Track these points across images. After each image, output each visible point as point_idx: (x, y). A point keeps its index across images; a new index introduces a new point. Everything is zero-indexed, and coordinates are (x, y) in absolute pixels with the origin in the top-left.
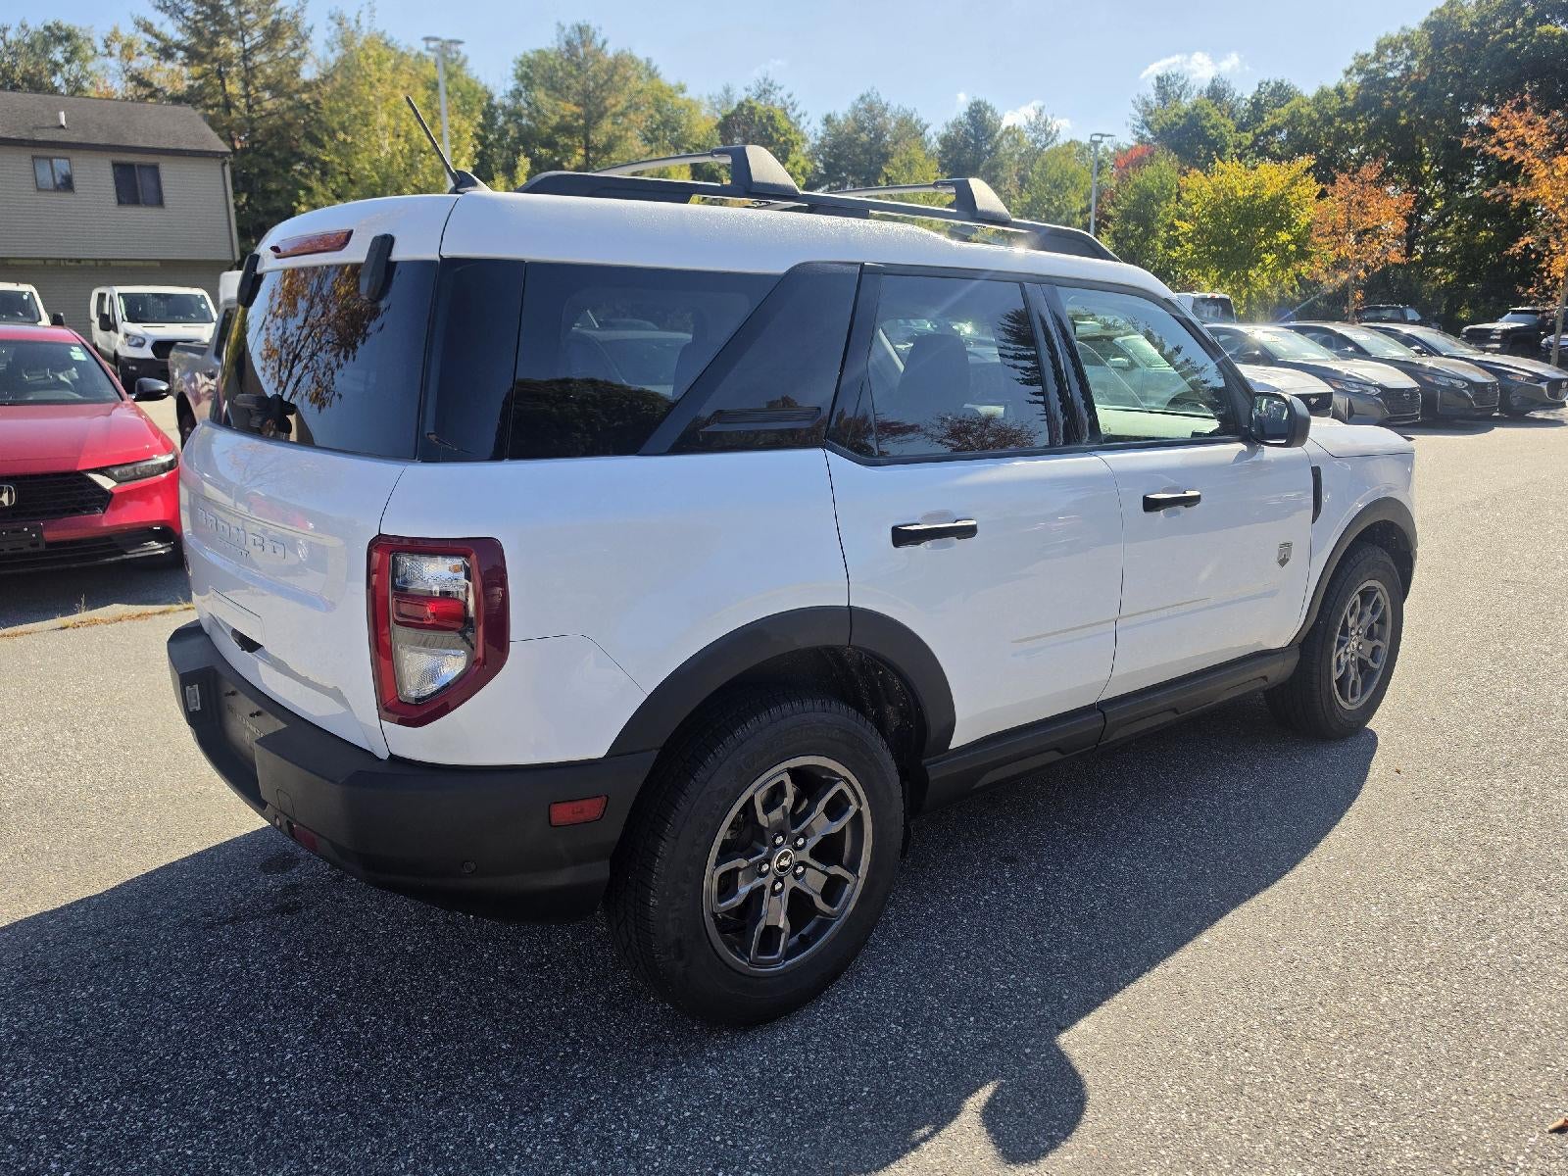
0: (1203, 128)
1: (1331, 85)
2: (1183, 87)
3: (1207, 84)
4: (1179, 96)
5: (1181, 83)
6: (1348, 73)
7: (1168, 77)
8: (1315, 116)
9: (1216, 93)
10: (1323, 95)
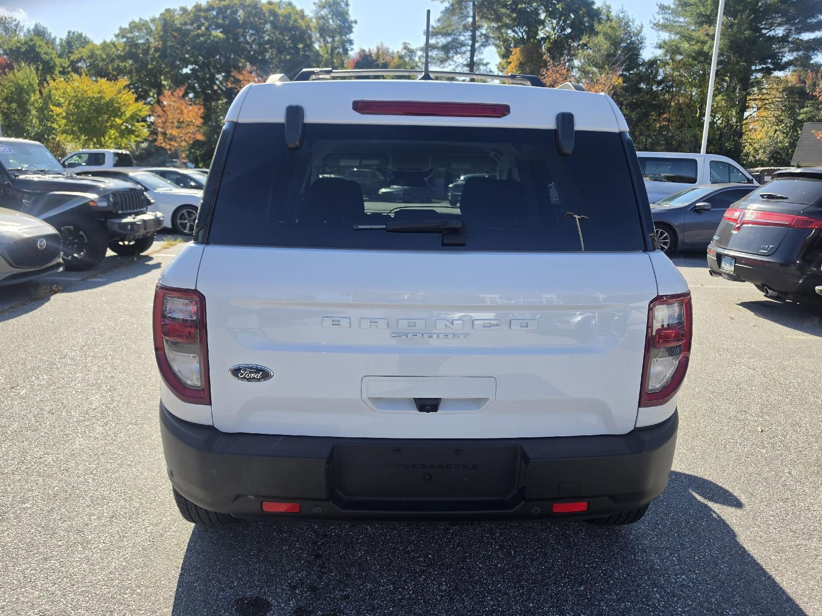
0: (38, 53)
1: (108, 41)
2: (17, 25)
3: (32, 27)
4: (15, 30)
5: (15, 23)
6: (117, 36)
7: (5, 18)
8: (104, 56)
9: (39, 33)
10: (105, 46)
